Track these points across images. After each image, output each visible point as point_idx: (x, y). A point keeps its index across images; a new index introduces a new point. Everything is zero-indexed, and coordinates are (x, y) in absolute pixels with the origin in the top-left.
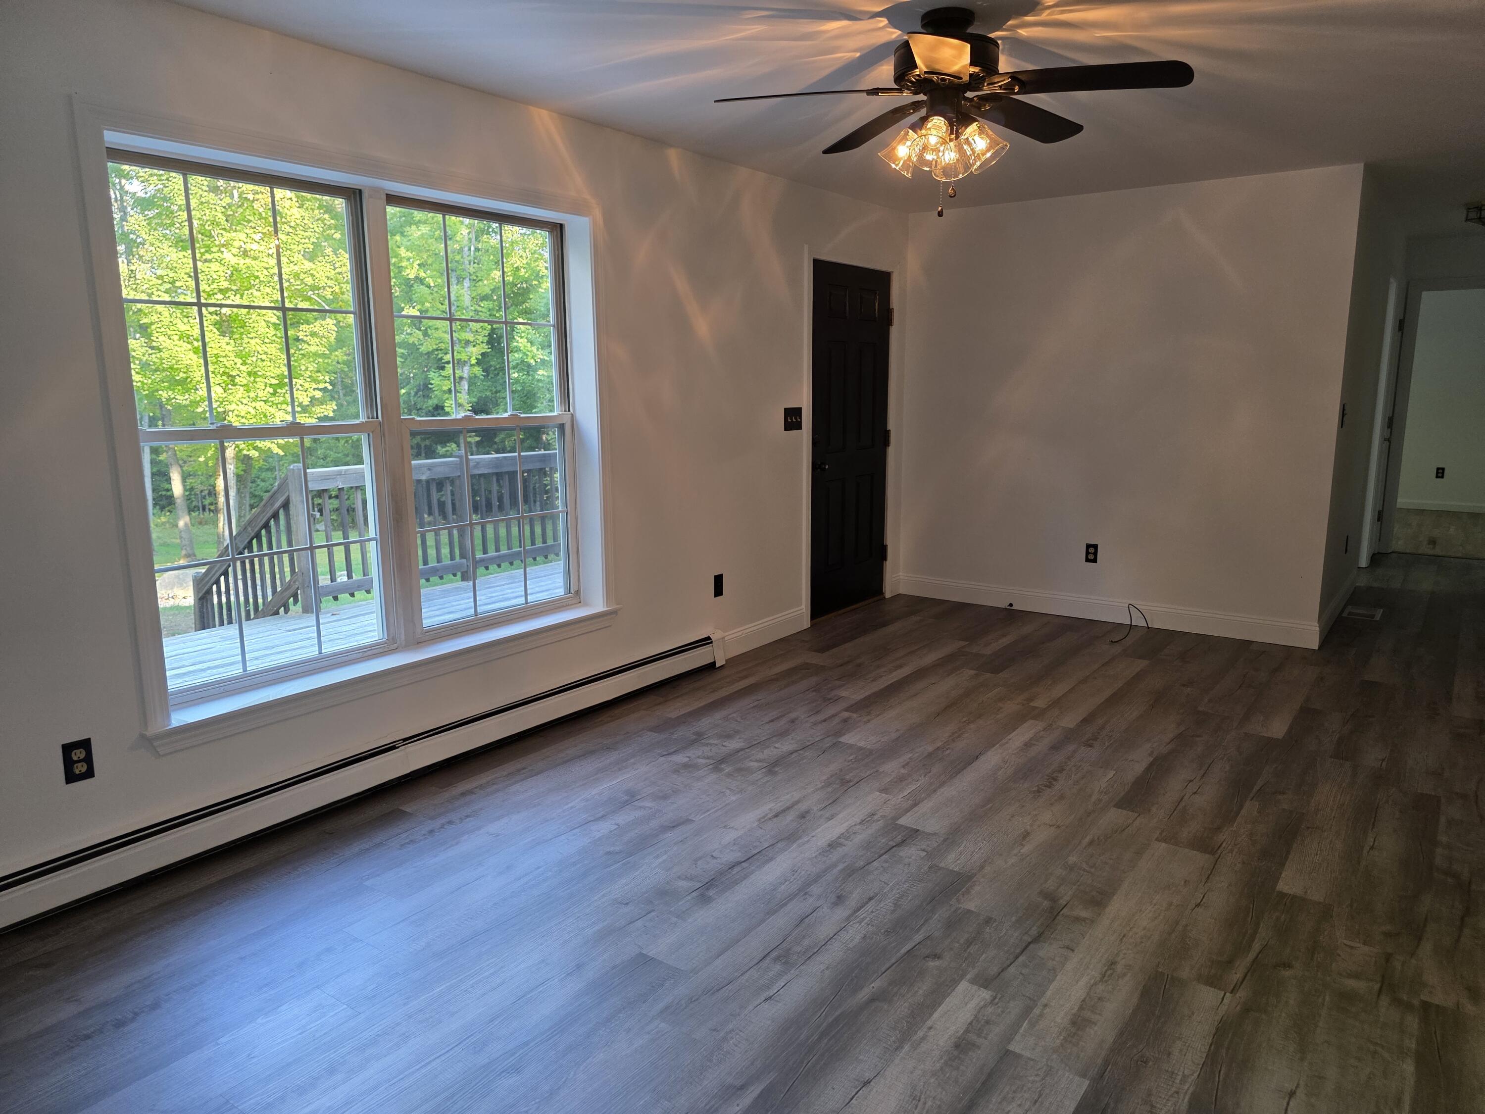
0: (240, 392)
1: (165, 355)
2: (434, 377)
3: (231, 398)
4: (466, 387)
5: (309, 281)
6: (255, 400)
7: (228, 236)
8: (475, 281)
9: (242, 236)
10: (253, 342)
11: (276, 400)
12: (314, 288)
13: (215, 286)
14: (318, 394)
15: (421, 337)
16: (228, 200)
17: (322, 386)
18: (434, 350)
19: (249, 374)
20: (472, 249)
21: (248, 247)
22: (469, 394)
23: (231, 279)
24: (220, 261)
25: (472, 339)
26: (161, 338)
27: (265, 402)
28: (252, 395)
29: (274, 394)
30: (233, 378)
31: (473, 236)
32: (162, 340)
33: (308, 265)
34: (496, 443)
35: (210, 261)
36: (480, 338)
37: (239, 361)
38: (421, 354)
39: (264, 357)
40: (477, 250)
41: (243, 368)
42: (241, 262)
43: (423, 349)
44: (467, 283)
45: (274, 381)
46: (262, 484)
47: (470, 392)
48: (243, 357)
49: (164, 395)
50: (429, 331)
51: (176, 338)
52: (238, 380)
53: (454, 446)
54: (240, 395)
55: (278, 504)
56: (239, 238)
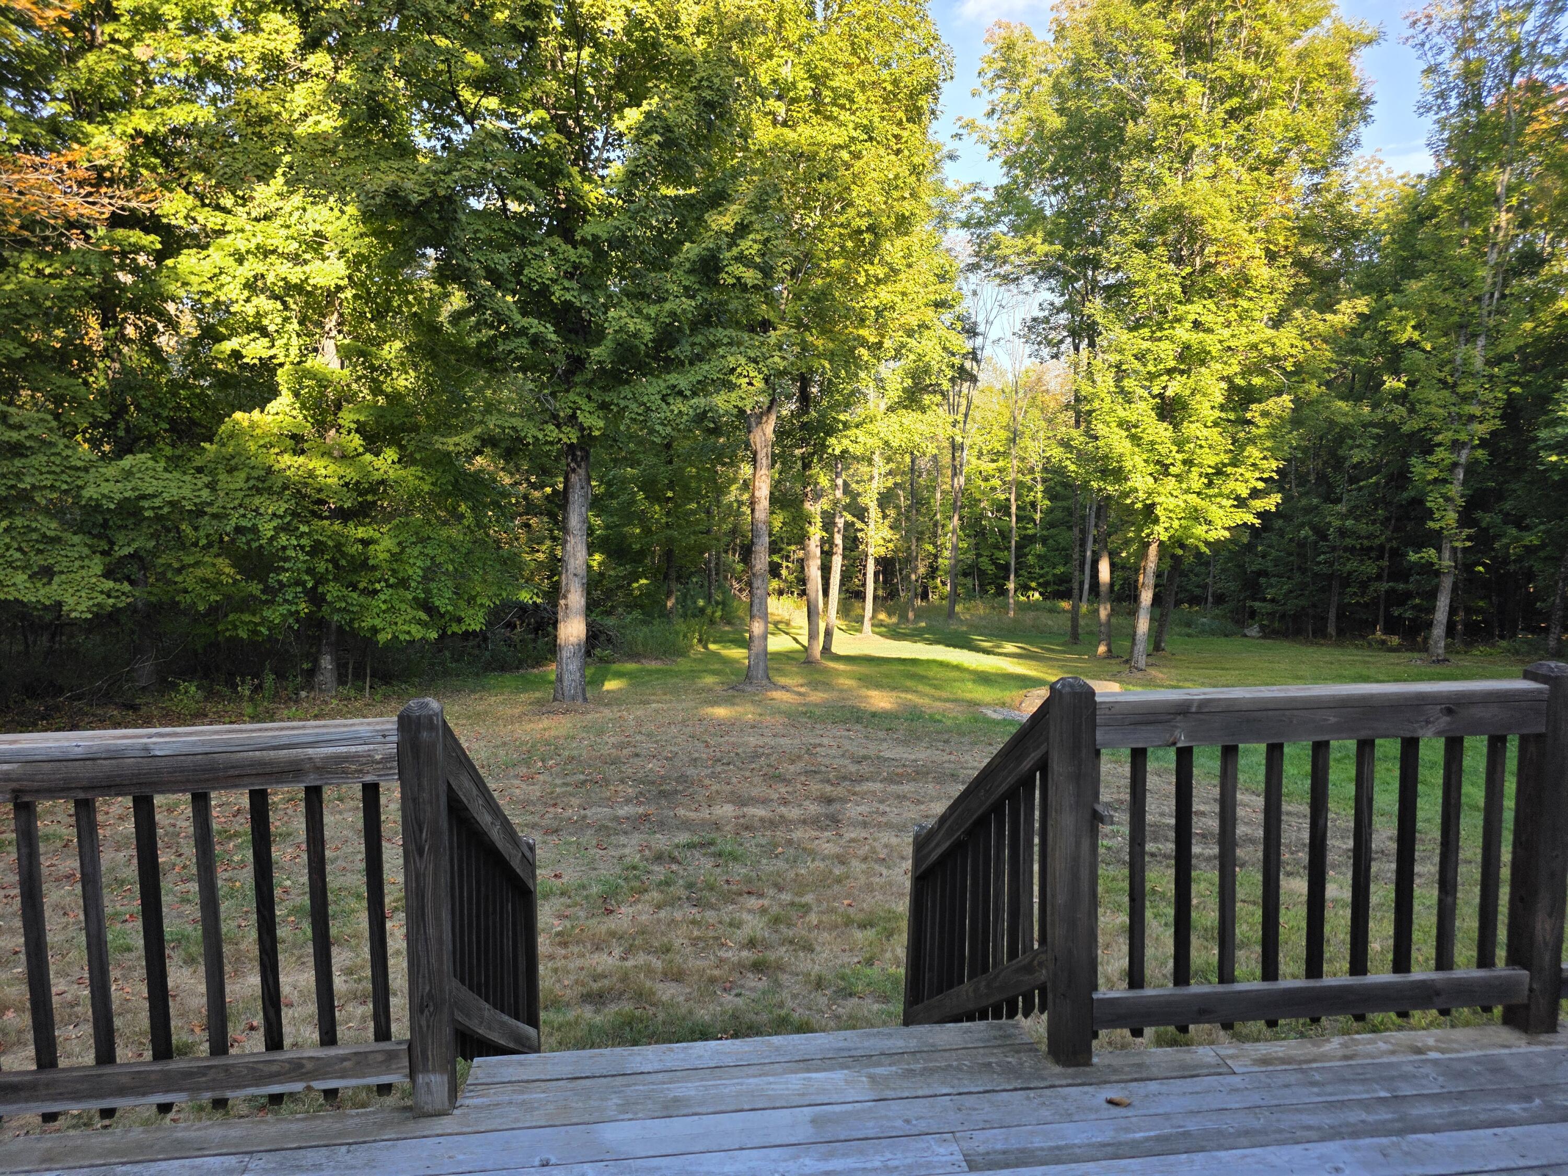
0: (1171, 483)
1: (1100, 443)
2: (1417, 465)
3: (1161, 489)
4: (1461, 476)
5: (1268, 351)
6: (1187, 491)
7: (1182, 309)
8: (1494, 335)
9: (1200, 309)
10: (1193, 426)
11: (1210, 492)
12: (1274, 359)
13: (1162, 366)
14: (1260, 485)
15: (1405, 414)
16: (1188, 270)
17: (1265, 475)
18: (1420, 430)
19: (1185, 462)
20: (1496, 295)
21: (1202, 319)
22: (1463, 484)
23: (1181, 358)
24: (1171, 339)
25: (1478, 414)
26: (1100, 426)
27: (1199, 494)
28: (1184, 486)
29: (1210, 484)
30: (1166, 467)
31: (1500, 279)
32: (1100, 429)
33: (1270, 333)
34: (1493, 549)
35: (1160, 339)
36: (1492, 412)
37: (1175, 448)
38: (1402, 436)
39: (1203, 443)
40: (1503, 296)
41: (1179, 457)
42: (1194, 338)
43: (1405, 429)
44: (1481, 342)
45: (1210, 471)
46: (1194, 579)
47: (1464, 483)
48: (1180, 444)
49: (1094, 485)
50: (1418, 406)
51: (1114, 425)
52: (1172, 470)
53: (1432, 551)
54: (1169, 488)
55: (1027, 764)
56: (1194, 310)
